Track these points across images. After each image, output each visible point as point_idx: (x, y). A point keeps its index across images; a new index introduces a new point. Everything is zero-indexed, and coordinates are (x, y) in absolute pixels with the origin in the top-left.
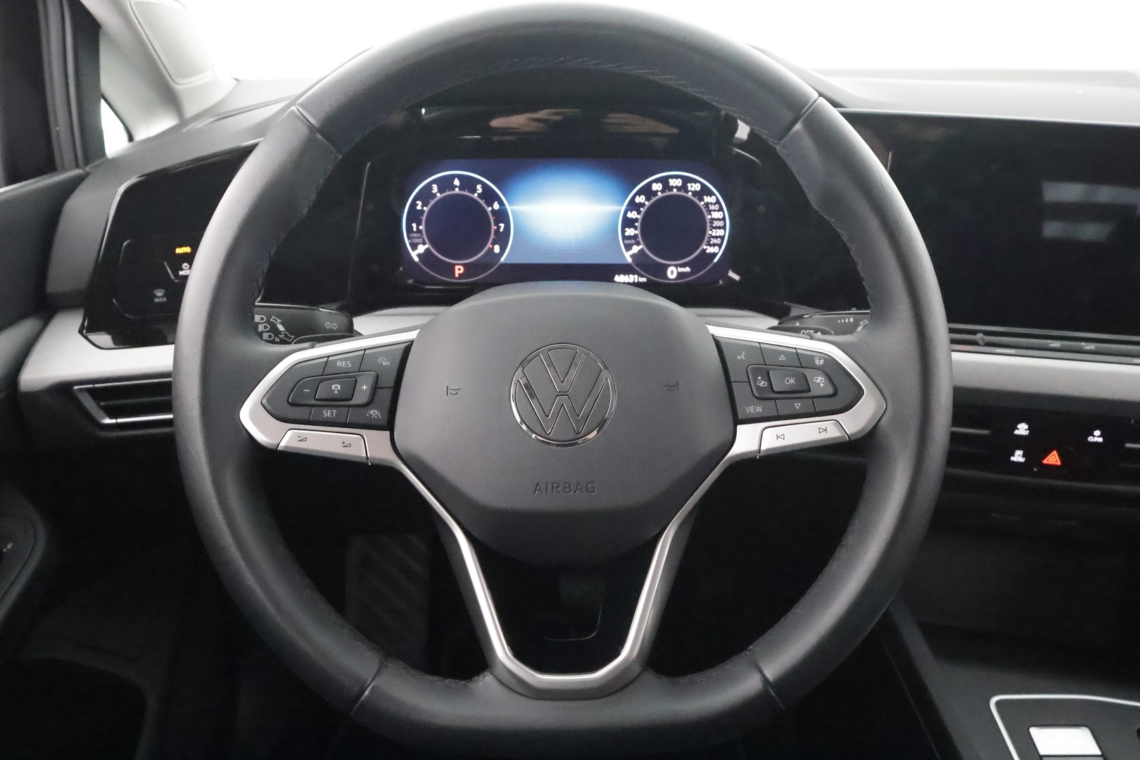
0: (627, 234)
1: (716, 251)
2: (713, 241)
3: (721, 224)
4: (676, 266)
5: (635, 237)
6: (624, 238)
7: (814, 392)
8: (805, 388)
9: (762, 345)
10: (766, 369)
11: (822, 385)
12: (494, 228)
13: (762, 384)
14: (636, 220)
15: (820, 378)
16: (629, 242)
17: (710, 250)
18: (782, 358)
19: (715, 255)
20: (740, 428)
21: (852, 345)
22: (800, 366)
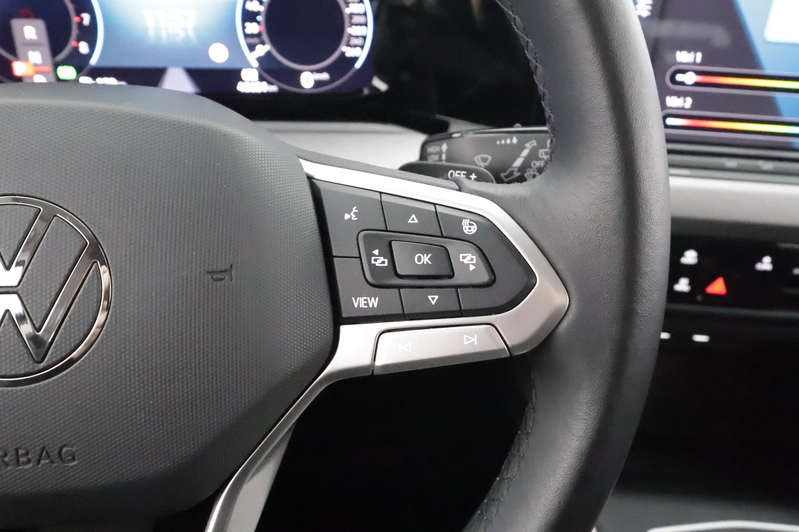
0: (248, 31)
1: (359, 54)
2: (354, 41)
3: (361, 19)
4: (312, 71)
5: (259, 35)
6: (246, 36)
7: (458, 280)
8: (447, 272)
9: (384, 198)
10: (388, 236)
11: (472, 268)
12: (75, 19)
13: (380, 261)
14: (258, 13)
15: (469, 256)
16: (253, 41)
17: (350, 52)
18: (413, 219)
19: (355, 59)
20: (344, 329)
21: (522, 202)
22: (439, 234)
